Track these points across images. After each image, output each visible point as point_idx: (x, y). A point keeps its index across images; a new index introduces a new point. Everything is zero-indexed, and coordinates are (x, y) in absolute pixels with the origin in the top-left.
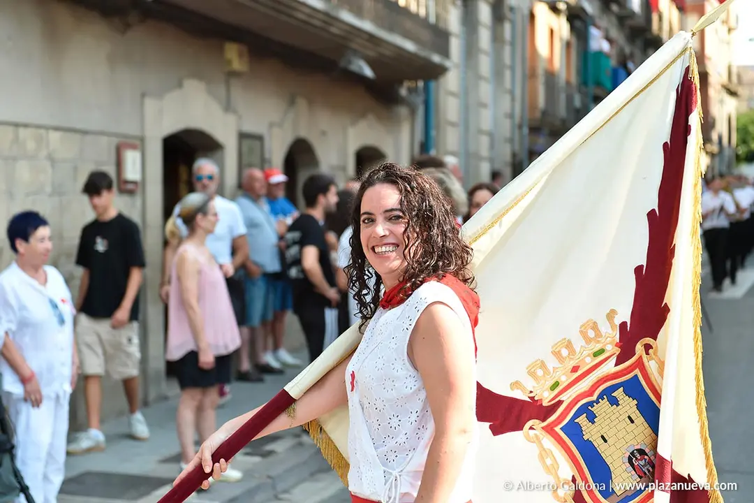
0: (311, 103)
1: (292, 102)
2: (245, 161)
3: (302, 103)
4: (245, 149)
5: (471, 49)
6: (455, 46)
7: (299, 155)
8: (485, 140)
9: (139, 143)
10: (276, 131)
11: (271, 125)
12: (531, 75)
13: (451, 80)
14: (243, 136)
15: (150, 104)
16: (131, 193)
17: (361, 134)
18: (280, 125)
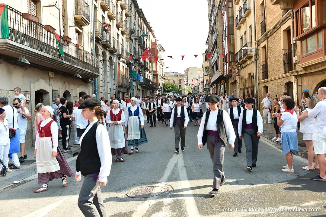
0: (69, 83)
1: (65, 83)
2: (54, 95)
3: (67, 83)
4: (54, 93)
5: (105, 71)
6: (101, 71)
7: (67, 94)
8: (109, 89)
9: (30, 93)
10: (60, 89)
11: (60, 88)
12: (119, 76)
13: (101, 77)
14: (53, 90)
15: (32, 85)
16: (28, 103)
17: (80, 89)
18: (62, 88)
